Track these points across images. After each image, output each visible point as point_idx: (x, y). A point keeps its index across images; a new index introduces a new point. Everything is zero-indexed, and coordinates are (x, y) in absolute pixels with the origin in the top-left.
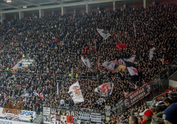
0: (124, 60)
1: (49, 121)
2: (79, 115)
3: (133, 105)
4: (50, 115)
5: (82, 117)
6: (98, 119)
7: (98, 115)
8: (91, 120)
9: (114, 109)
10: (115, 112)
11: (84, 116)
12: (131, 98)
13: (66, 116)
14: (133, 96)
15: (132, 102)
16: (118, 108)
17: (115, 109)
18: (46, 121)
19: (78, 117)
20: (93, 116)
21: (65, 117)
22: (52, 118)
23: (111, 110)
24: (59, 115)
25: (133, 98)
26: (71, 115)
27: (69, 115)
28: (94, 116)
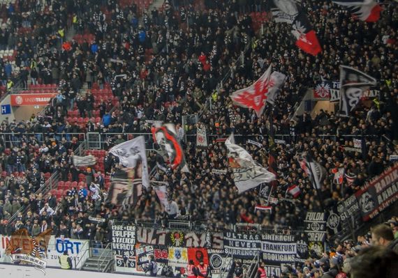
0: (334, 86)
1: (132, 265)
2: (226, 243)
3: (383, 211)
4: (134, 248)
5: (236, 250)
6: (284, 252)
7: (284, 242)
8: (265, 257)
9: (333, 221)
10: (336, 231)
11: (240, 246)
12: (378, 191)
13: (186, 249)
14: (384, 185)
15: (380, 201)
16: (343, 218)
17: (336, 221)
18: (123, 265)
19: (224, 249)
20: (270, 243)
21: (184, 251)
22: (141, 256)
23: (325, 224)
24: (164, 247)
25: (385, 189)
26: (202, 245)
27: (196, 244)
28: (273, 244)
